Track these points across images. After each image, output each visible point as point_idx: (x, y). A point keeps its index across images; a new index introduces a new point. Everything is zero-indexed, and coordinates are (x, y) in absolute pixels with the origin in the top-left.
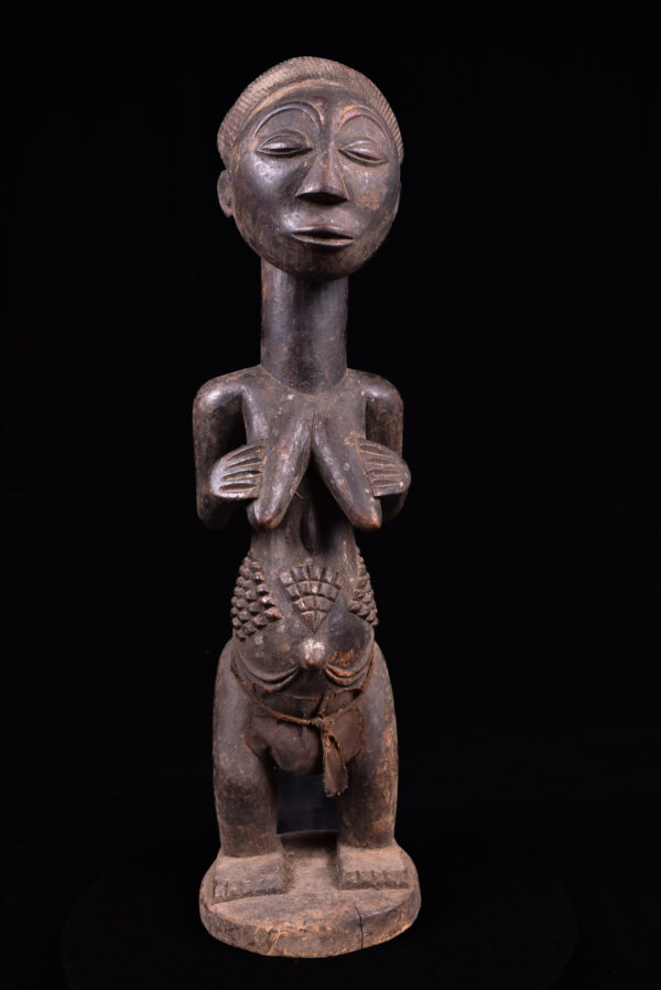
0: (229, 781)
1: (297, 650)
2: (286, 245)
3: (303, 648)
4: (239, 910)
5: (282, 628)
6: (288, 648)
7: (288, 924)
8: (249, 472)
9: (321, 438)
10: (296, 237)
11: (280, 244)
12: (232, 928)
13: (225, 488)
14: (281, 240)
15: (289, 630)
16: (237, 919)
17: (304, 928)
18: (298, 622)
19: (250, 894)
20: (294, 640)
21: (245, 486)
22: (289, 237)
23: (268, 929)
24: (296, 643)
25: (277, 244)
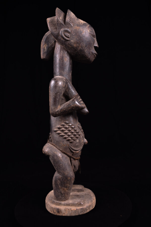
5: (81, 137)
6: (83, 141)
12: (89, 207)
18: (83, 135)
25: (89, 53)
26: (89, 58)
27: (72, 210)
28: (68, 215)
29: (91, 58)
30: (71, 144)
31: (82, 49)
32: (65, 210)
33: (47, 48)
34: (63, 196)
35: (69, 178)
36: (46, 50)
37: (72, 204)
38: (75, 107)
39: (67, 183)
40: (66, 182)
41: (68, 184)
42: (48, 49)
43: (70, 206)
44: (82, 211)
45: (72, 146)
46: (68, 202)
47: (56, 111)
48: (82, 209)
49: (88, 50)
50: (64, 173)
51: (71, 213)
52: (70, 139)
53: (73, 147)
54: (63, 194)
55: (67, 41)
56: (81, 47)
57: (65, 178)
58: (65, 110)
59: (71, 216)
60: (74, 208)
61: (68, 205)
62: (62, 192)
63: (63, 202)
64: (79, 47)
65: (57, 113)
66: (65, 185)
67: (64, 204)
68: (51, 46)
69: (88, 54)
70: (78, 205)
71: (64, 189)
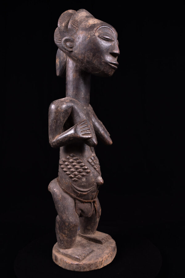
0: (74, 225)
1: (96, 180)
2: (105, 65)
3: (98, 179)
4: (90, 260)
5: (91, 175)
6: (94, 180)
7: (104, 257)
8: (88, 130)
9: (94, 119)
10: (110, 64)
11: (102, 65)
12: (90, 265)
13: (83, 135)
14: (103, 63)
15: (94, 175)
16: (92, 262)
17: (108, 256)
18: (95, 172)
19: (88, 255)
20: (95, 177)
21: (89, 134)
22: (107, 63)
23: (101, 260)
24: (96, 178)
25: (101, 64)
26: (102, 70)
27: (67, 262)
28: (63, 267)
29: (105, 70)
30: (75, 183)
31: (89, 59)
32: (61, 260)
33: (59, 63)
34: (62, 243)
35: (67, 224)
36: (58, 66)
37: (69, 255)
38: (72, 137)
39: (65, 229)
40: (64, 227)
41: (66, 231)
42: (61, 64)
43: (67, 257)
44: (78, 268)
45: (75, 185)
46: (66, 252)
47: (53, 141)
48: (77, 264)
49: (97, 60)
50: (62, 216)
51: (66, 266)
52: (73, 176)
53: (78, 186)
54: (61, 241)
55: (72, 53)
56: (88, 57)
57: (62, 223)
58: (61, 140)
59: (66, 269)
60: (69, 261)
61: (66, 255)
62: (61, 238)
63: (62, 250)
64: (84, 57)
65: (54, 144)
66: (63, 231)
67: (62, 253)
68: (63, 60)
69: (99, 66)
70: (75, 259)
71: (62, 235)
